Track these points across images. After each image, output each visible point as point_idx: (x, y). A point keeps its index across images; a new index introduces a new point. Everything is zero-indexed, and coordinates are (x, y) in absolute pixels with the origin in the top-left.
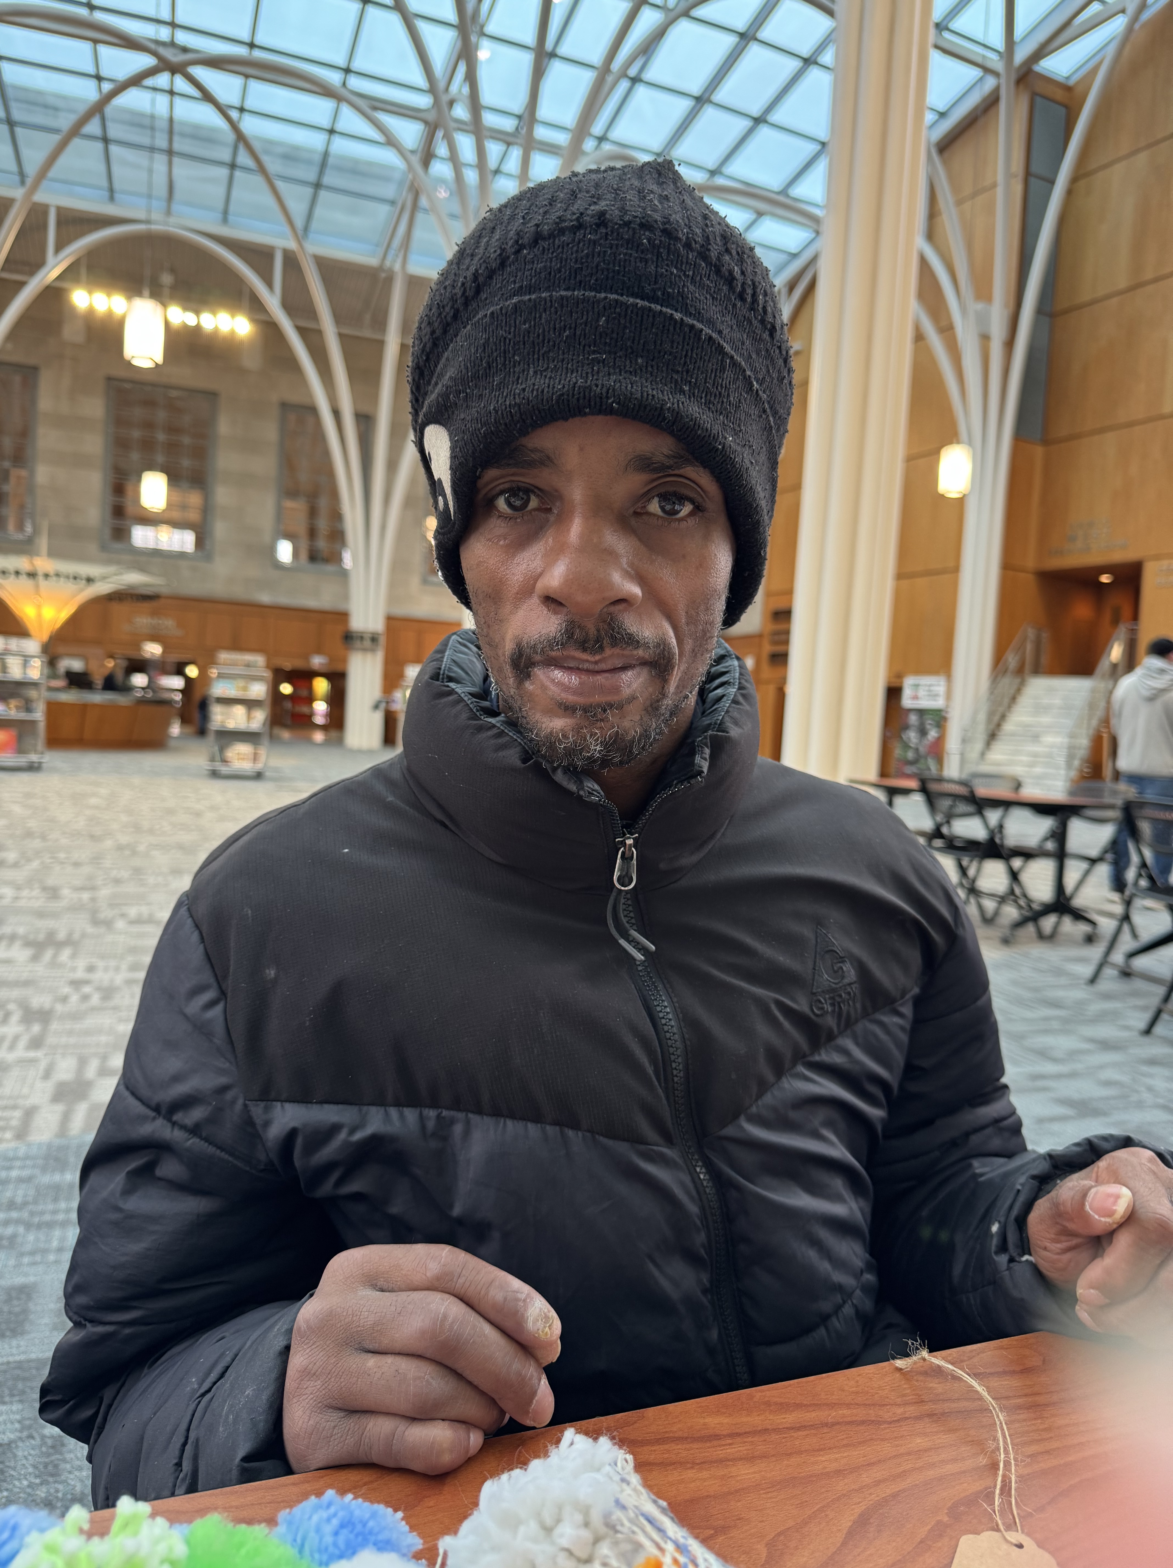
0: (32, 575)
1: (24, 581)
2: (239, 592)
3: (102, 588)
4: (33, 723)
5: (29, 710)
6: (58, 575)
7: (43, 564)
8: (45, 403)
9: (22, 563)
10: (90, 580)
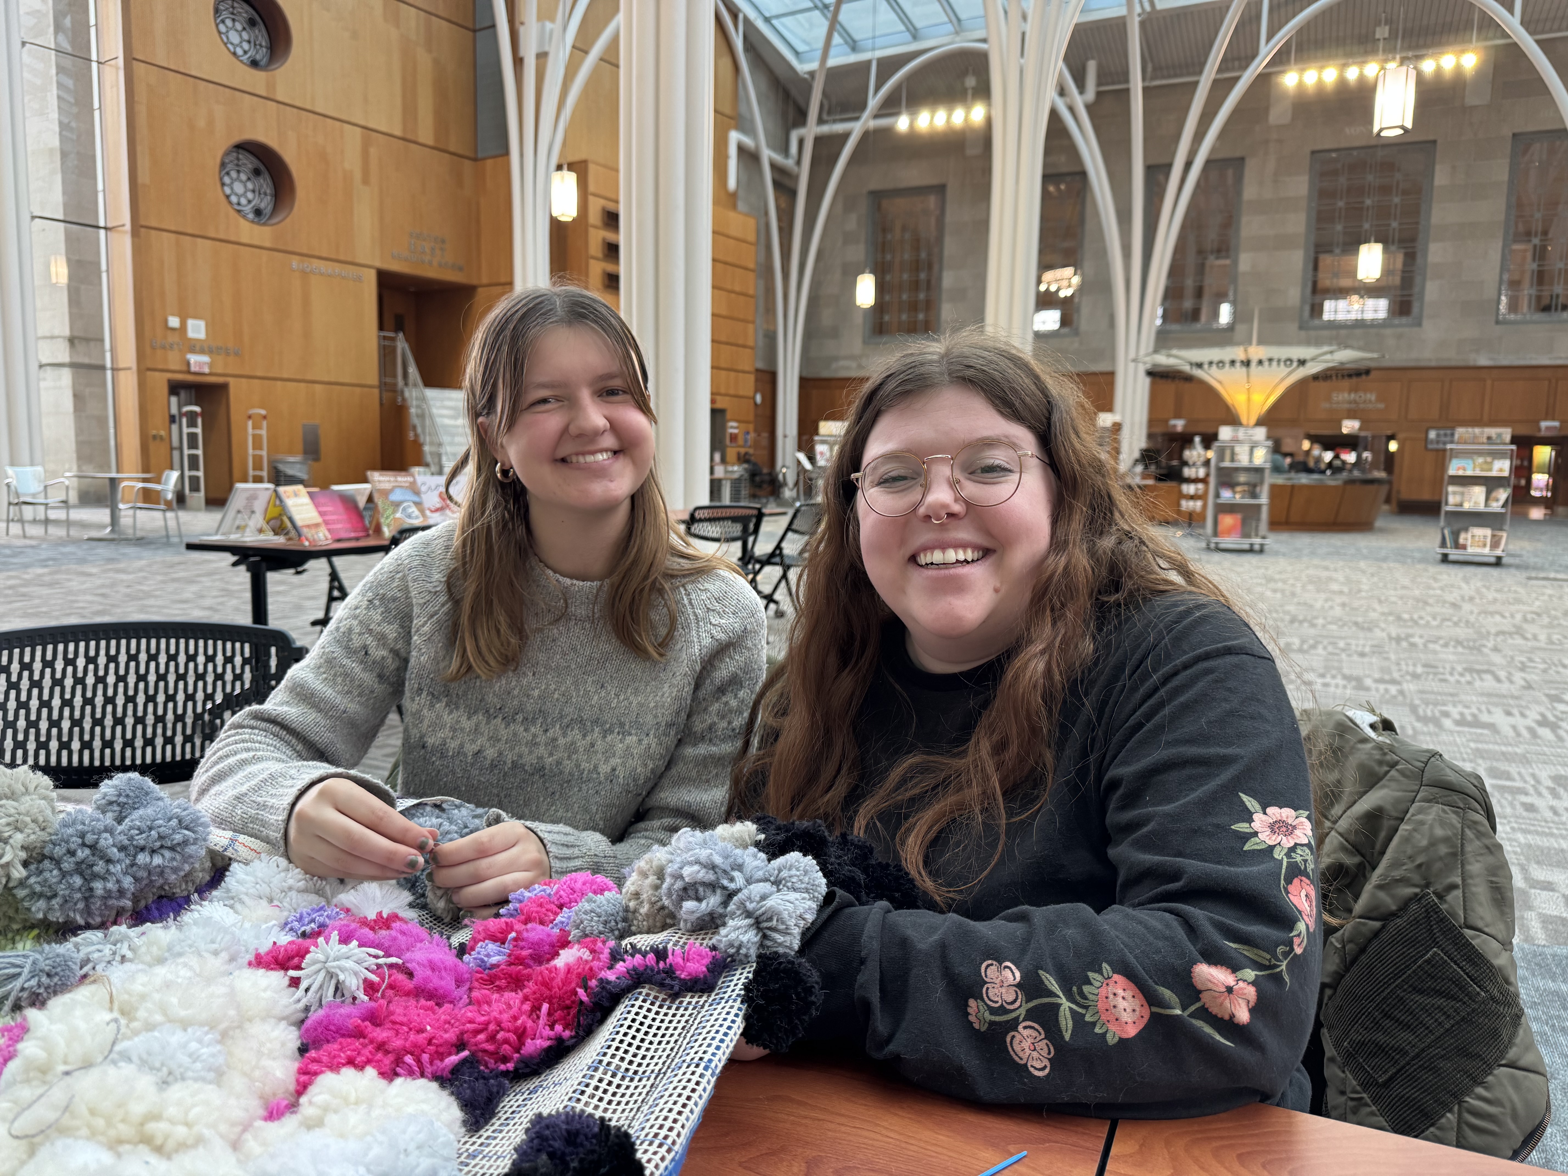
0: (1247, 363)
1: (1240, 370)
2: (1452, 357)
3: (1312, 369)
4: (1258, 507)
5: (1254, 495)
6: (1270, 360)
7: (1257, 352)
8: (1250, 192)
9: (1238, 353)
10: (1302, 362)
